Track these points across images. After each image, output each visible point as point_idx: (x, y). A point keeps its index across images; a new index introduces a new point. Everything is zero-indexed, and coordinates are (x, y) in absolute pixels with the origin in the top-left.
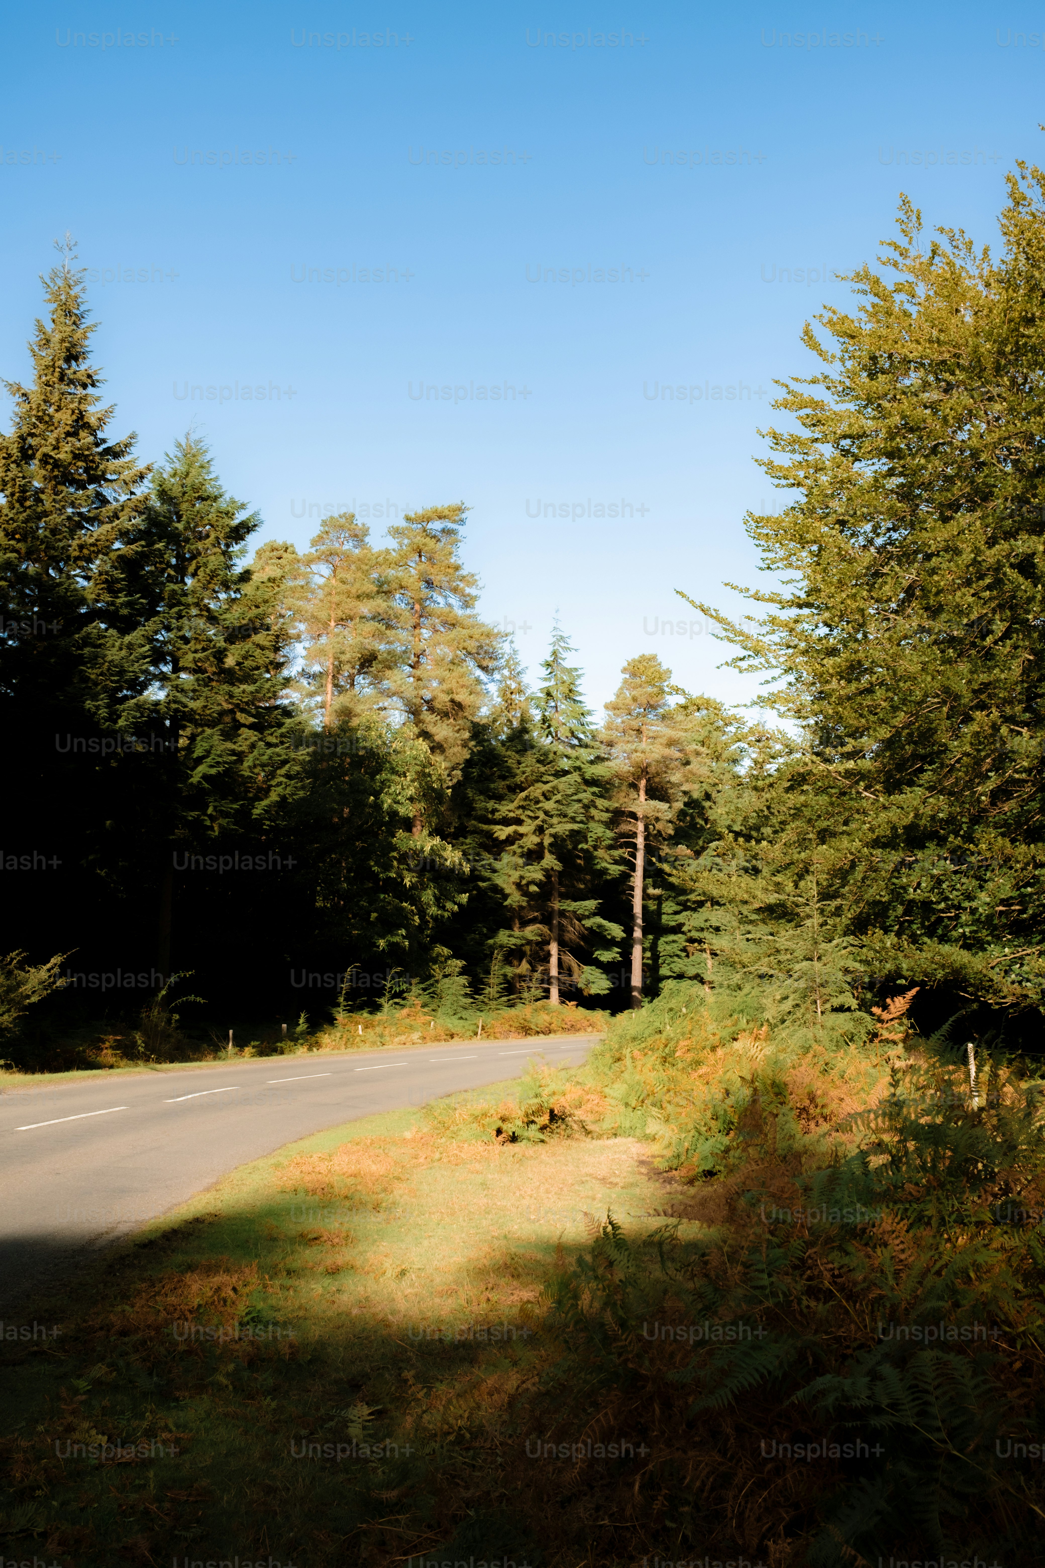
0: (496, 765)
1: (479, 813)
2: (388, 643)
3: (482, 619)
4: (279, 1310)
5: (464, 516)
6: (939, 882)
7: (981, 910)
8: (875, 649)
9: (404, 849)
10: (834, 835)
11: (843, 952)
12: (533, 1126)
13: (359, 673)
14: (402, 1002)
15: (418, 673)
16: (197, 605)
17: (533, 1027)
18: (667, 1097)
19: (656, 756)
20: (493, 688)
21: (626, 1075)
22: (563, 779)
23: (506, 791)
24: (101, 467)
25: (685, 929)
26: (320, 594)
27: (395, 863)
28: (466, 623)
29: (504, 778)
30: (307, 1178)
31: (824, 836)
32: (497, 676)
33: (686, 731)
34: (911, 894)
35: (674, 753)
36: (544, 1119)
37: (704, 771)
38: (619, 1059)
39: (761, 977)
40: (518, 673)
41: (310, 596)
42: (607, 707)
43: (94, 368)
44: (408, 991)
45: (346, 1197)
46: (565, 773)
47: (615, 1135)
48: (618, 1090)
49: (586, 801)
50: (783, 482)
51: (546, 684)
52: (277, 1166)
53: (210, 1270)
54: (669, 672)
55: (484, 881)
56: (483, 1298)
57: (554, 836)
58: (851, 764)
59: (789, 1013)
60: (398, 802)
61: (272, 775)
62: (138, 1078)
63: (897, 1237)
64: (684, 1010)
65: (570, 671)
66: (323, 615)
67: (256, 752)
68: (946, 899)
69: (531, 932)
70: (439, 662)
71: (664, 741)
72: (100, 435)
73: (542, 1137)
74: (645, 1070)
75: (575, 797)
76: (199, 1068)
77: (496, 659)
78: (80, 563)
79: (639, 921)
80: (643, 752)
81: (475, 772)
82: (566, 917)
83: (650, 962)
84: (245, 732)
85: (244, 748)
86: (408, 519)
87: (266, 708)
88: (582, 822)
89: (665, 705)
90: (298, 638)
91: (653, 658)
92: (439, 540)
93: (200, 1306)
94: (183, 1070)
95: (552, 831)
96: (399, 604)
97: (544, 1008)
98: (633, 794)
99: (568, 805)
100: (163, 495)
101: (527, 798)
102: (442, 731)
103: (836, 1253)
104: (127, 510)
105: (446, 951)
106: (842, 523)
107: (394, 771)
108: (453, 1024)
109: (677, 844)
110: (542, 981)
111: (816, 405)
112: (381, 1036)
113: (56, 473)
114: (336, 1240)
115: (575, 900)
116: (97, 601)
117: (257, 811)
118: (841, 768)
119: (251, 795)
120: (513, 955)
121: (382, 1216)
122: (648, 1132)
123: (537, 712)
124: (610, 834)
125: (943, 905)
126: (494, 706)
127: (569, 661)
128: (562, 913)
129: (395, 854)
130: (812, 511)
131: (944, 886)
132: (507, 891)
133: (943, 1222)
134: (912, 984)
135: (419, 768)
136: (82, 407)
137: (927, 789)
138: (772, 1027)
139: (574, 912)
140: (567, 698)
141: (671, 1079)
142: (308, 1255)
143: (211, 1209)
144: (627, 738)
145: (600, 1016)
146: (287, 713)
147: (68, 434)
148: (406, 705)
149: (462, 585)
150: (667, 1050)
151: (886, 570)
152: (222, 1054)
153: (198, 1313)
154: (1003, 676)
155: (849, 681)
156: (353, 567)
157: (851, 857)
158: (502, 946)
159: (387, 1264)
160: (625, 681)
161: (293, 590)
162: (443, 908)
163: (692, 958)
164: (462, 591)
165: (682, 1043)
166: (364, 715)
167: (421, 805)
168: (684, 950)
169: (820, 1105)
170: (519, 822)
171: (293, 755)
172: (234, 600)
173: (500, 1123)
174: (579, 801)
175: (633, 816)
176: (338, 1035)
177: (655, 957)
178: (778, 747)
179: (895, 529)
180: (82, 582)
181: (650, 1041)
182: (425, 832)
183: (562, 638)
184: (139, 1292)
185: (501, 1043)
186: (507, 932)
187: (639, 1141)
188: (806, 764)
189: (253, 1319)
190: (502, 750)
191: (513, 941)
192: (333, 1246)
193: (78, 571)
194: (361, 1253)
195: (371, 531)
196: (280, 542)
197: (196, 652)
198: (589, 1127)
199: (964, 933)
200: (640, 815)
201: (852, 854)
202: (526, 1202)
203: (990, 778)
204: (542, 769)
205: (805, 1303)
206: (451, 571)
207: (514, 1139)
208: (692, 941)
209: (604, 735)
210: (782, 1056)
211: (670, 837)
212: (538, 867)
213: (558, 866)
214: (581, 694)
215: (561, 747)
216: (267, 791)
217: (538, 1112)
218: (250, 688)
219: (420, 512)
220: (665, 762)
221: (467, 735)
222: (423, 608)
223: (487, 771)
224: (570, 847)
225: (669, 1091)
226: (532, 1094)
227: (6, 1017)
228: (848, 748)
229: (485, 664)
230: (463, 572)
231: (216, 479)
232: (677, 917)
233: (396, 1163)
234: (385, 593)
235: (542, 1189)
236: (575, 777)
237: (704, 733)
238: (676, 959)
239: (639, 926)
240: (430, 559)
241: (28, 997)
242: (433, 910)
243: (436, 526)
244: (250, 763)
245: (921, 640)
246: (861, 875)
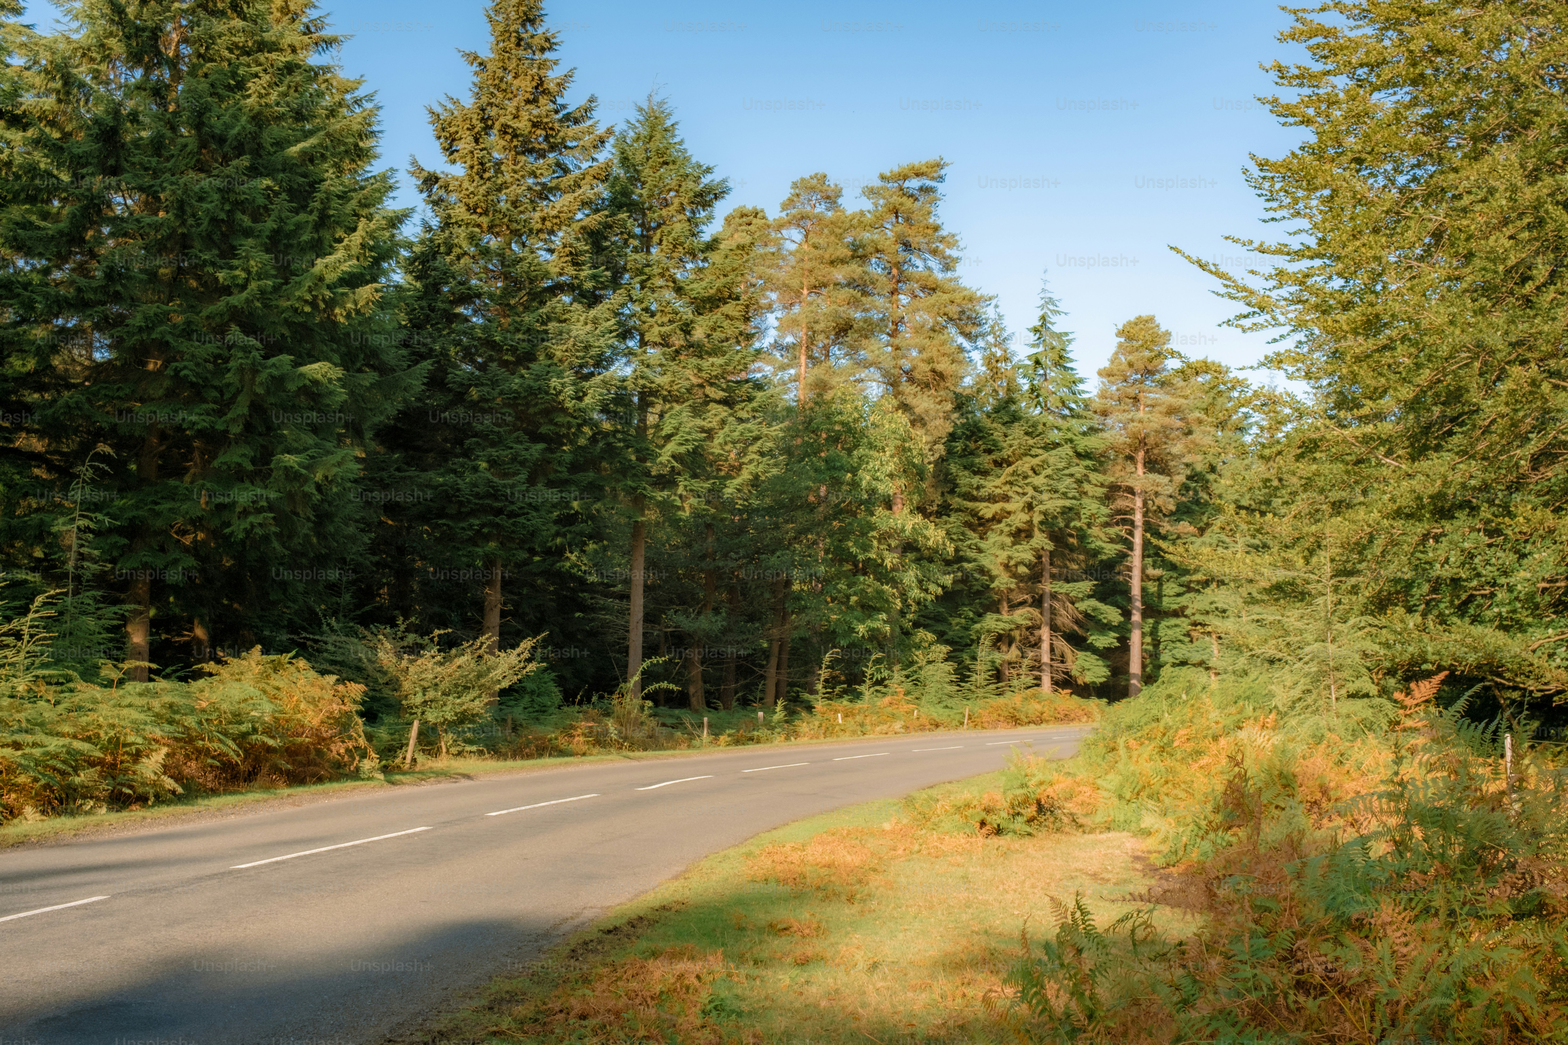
0: (981, 438)
1: (964, 489)
2: (864, 310)
3: (965, 282)
4: (744, 1000)
5: (943, 172)
6: (1472, 557)
7: (1519, 587)
8: (1394, 300)
9: (884, 528)
10: (1349, 506)
11: (1360, 633)
12: (1019, 819)
13: (834, 343)
14: (884, 690)
15: (897, 341)
16: (662, 275)
17: (1023, 717)
18: (1165, 789)
19: (1156, 426)
20: (977, 356)
21: (1120, 766)
22: (1054, 452)
23: (992, 466)
24: (561, 134)
25: (1187, 612)
26: (792, 260)
27: (875, 543)
28: (946, 286)
29: (989, 452)
30: (779, 868)
31: (1338, 507)
32: (981, 343)
33: (1186, 397)
34: (1438, 571)
35: (1175, 422)
36: (1032, 811)
37: (1208, 440)
38: (1113, 749)
39: (1272, 662)
40: (1004, 340)
41: (781, 263)
42: (1100, 373)
43: (552, 31)
44: (890, 678)
45: (818, 888)
46: (1056, 445)
47: (1109, 829)
48: (1111, 781)
49: (1078, 476)
50: (1291, 120)
51: (1035, 350)
52: (748, 855)
53: (675, 956)
54: (1168, 334)
55: (969, 562)
56: (958, 993)
57: (1045, 513)
58: (1369, 429)
59: (1300, 699)
60: (877, 479)
61: (743, 453)
62: (610, 765)
63: (1398, 929)
64: (1184, 697)
65: (1059, 336)
66: (795, 283)
67: (726, 429)
68: (1479, 575)
69: (1021, 616)
70: (918, 330)
71: (1163, 409)
72: (560, 101)
73: (1029, 829)
74: (1141, 760)
75: (1066, 472)
76: (673, 756)
77: (980, 325)
78: (542, 236)
79: (1138, 604)
80: (1141, 421)
81: (959, 446)
82: (1058, 600)
83: (1150, 648)
84: (714, 408)
85: (714, 424)
86: (883, 178)
87: (737, 382)
88: (1074, 498)
89: (1164, 370)
90: (770, 308)
91: (1151, 319)
92: (916, 199)
93: (662, 992)
94: (657, 758)
95: (1042, 508)
96: (875, 269)
97: (1034, 696)
98: (1130, 467)
99: (1059, 480)
100: (625, 160)
101: (1014, 473)
102: (923, 403)
103: (1330, 944)
104: (589, 178)
105: (930, 636)
106: (1359, 161)
107: (871, 446)
108: (938, 713)
109: (1178, 520)
110: (1032, 668)
111: (1328, 33)
112: (862, 725)
113: (515, 143)
114: (807, 931)
115: (1068, 581)
116: (561, 274)
117: (729, 491)
118: (1358, 433)
119: (722, 473)
120: (1001, 640)
121: (856, 908)
122: (1143, 826)
123: (1025, 381)
124: (1105, 510)
125: (1475, 583)
126: (978, 375)
127: (1059, 325)
128: (1054, 596)
129: (874, 533)
130: (1323, 150)
131: (1476, 561)
132: (994, 572)
133: (1452, 913)
134: (1440, 669)
135: (899, 443)
136: (542, 73)
137: (1457, 453)
138: (1282, 715)
139: (1067, 594)
140: (1056, 364)
141: (1170, 770)
142: (777, 944)
143: (678, 897)
144: (1122, 407)
145: (1094, 704)
146: (759, 386)
147: (528, 102)
148: (884, 376)
149: (941, 247)
150: (1165, 740)
151: (1408, 212)
152: (696, 742)
153: (659, 998)
154: (1546, 328)
155: (1367, 337)
156: (826, 231)
157: (1369, 530)
158: (989, 631)
159: (859, 956)
160: (1120, 345)
161: (763, 257)
162: (926, 590)
163: (1196, 643)
164: (943, 252)
165: (1182, 732)
166: (839, 386)
167: (902, 482)
168: (1188, 635)
169: (1333, 798)
170: (1006, 498)
171: (765, 430)
172: (700, 270)
173: (983, 815)
174: (1072, 475)
175: (1131, 491)
176: (817, 723)
177: (1156, 643)
178: (1287, 411)
179: (1418, 165)
180: (544, 255)
181: (1146, 730)
182: (906, 510)
183: (1051, 301)
184: (600, 977)
185: (989, 733)
186: (995, 616)
187: (1135, 835)
188: (1317, 429)
189: (715, 1008)
190: (987, 423)
191: (1002, 625)
192: (803, 937)
193: (541, 244)
194: (832, 945)
195: (844, 192)
196: (750, 207)
197: (662, 325)
198: (1081, 821)
199: (1500, 614)
200: (1138, 489)
201: (1369, 526)
202: (1009, 897)
203: (1529, 439)
204: (1031, 442)
205: (1292, 998)
206: (930, 231)
207: (999, 831)
208: (1195, 624)
209: (1097, 404)
210: (1291, 746)
211: (1172, 514)
212: (1027, 547)
213: (1050, 546)
214: (1072, 361)
215: (1051, 418)
216: (739, 469)
217: (1025, 802)
218: (719, 361)
219: (896, 170)
220: (1165, 432)
221: (949, 406)
222: (901, 272)
223: (972, 445)
224: (1062, 525)
225: (1167, 782)
226: (1017, 783)
227: (477, 702)
228: (1365, 411)
229: (967, 330)
230: (943, 233)
231: (681, 142)
232: (1179, 599)
233: (872, 854)
234: (860, 257)
235: (1028, 884)
236: (1067, 450)
237: (1207, 399)
238: (1178, 644)
239: (1138, 609)
240: (907, 220)
241: (499, 682)
242: (915, 593)
243: (914, 184)
244: (721, 440)
245: (1449, 289)
246: (1380, 549)
